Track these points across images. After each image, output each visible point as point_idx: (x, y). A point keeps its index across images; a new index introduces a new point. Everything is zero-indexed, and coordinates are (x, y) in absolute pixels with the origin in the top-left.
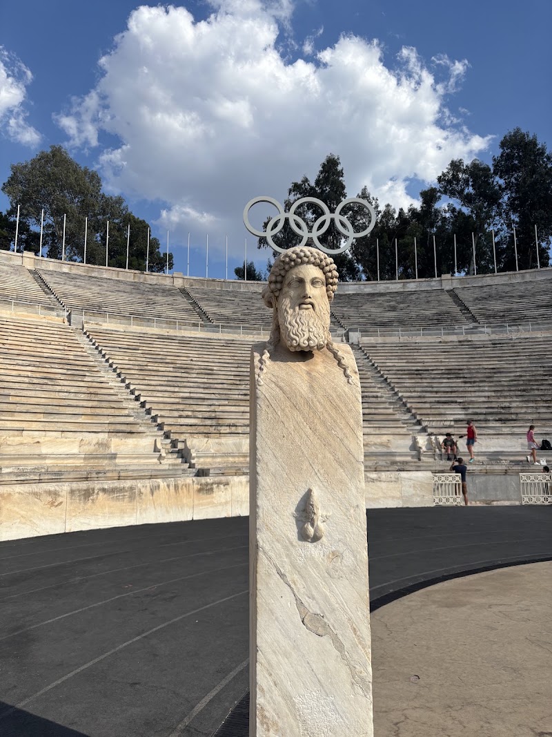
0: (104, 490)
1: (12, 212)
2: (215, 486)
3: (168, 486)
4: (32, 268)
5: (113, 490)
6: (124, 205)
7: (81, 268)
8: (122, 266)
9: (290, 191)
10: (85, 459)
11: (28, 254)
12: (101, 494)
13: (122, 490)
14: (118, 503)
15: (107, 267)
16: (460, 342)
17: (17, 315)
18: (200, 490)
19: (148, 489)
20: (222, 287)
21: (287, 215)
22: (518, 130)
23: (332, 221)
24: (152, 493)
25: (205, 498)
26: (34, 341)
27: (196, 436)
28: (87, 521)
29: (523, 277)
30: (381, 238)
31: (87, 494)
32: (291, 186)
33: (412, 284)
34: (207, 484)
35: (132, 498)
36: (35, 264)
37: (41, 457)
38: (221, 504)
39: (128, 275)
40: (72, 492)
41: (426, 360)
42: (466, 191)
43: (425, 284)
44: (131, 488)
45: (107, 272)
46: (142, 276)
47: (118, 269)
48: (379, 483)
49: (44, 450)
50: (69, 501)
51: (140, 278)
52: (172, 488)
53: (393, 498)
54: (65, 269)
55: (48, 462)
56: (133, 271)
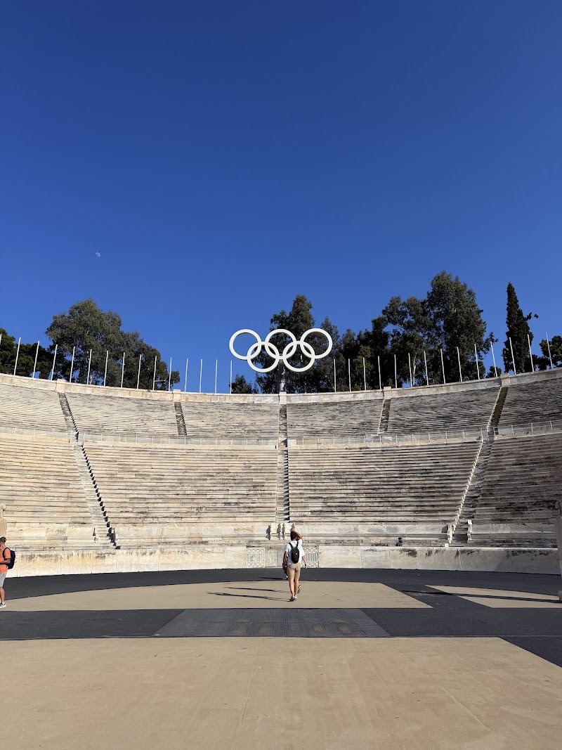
0: (40, 556)
1: (52, 348)
2: (106, 555)
3: (78, 554)
4: (62, 391)
5: (46, 556)
6: (140, 338)
7: (102, 390)
8: (134, 386)
9: (272, 321)
10: (48, 539)
11: (62, 381)
12: (38, 558)
13: (51, 556)
14: (48, 563)
15: (122, 388)
16: (361, 448)
17: (37, 438)
18: (97, 557)
19: (66, 556)
20: (211, 400)
21: (263, 343)
22: (444, 273)
23: (298, 346)
24: (68, 558)
25: (100, 561)
26: (42, 459)
27: (127, 525)
28: (29, 571)
29: (448, 389)
30: (337, 358)
31: (31, 557)
32: (272, 317)
33: (361, 394)
34: (102, 554)
35: (56, 560)
36: (66, 388)
37: (21, 538)
38: (109, 565)
39: (137, 393)
40: (22, 556)
41: (324, 464)
42: (406, 320)
43: (371, 394)
44: (56, 555)
45: (121, 392)
46: (148, 393)
47: (130, 389)
48: (212, 554)
49: (25, 534)
50: (20, 561)
51: (147, 395)
52: (80, 556)
53: (221, 563)
54: (89, 391)
55: (25, 541)
56: (141, 390)
